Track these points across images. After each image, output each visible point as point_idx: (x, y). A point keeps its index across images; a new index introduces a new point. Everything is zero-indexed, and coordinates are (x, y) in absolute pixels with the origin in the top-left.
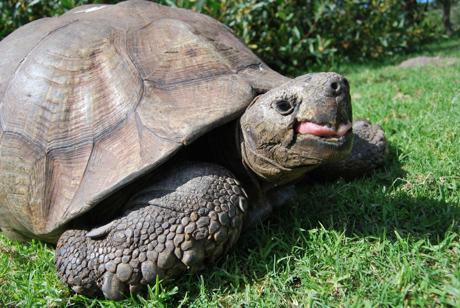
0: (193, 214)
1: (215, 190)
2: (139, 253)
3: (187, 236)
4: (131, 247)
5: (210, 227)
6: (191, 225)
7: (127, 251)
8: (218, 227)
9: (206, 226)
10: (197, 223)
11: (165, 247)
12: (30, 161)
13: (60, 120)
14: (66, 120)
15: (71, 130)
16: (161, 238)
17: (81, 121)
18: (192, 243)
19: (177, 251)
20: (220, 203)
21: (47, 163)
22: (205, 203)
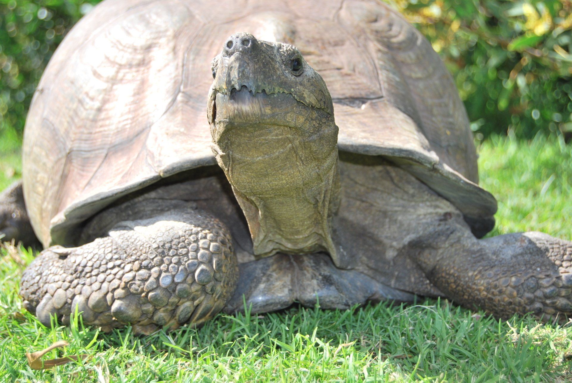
0: (137, 262)
1: (174, 247)
2: (78, 284)
3: (123, 284)
4: (74, 276)
5: (147, 283)
6: (131, 275)
7: (69, 278)
8: (155, 286)
9: (144, 280)
10: (137, 274)
11: (100, 289)
12: (53, 158)
13: (88, 119)
14: (94, 121)
15: (96, 133)
16: (102, 277)
17: (106, 126)
18: (125, 293)
19: (109, 297)
20: (171, 263)
21: (65, 165)
22: (155, 255)
